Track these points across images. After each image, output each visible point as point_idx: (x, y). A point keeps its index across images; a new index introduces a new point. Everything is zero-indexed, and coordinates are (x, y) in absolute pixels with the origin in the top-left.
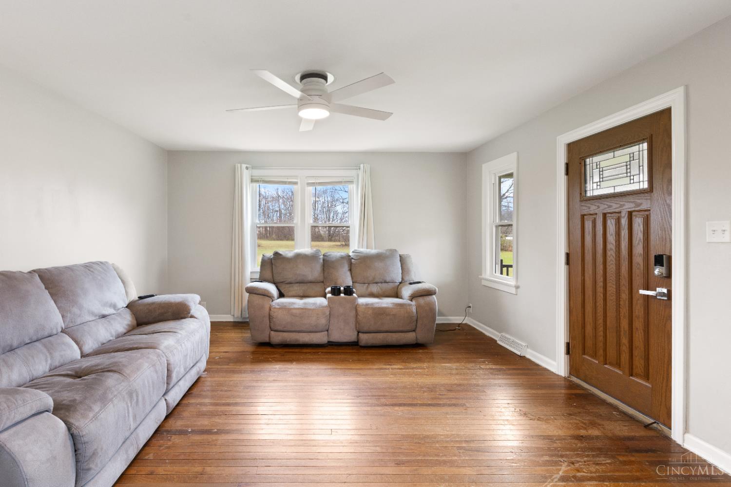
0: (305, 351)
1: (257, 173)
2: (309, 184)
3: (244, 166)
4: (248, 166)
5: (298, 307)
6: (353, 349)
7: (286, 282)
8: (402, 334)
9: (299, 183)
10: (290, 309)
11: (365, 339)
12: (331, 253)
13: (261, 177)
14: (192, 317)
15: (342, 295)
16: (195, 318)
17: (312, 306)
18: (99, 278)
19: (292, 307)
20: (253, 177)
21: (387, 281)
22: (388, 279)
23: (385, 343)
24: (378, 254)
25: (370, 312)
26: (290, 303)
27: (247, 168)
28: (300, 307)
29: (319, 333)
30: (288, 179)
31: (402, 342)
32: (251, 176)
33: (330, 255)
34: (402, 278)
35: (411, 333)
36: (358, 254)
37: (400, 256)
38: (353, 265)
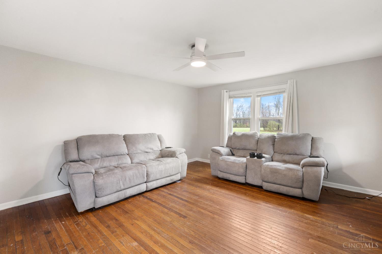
0: (232, 184)
1: (232, 93)
2: (258, 96)
3: (225, 91)
4: (227, 90)
5: (230, 161)
6: (258, 190)
7: (237, 148)
8: (291, 189)
9: (252, 96)
10: (226, 161)
11: (266, 186)
12: (263, 134)
13: (234, 95)
14: (177, 157)
15: (256, 158)
16: (178, 158)
17: (237, 161)
18: (147, 138)
19: (228, 161)
20: (230, 96)
21: (298, 154)
22: (298, 153)
23: (279, 191)
24: (292, 136)
25: (268, 170)
26: (227, 158)
27: (226, 92)
28: (231, 161)
29: (240, 177)
30: (246, 94)
31: (291, 194)
32: (229, 95)
33: (262, 135)
34: (311, 153)
35: (297, 189)
36: (281, 136)
37: (312, 138)
38: (275, 142)
